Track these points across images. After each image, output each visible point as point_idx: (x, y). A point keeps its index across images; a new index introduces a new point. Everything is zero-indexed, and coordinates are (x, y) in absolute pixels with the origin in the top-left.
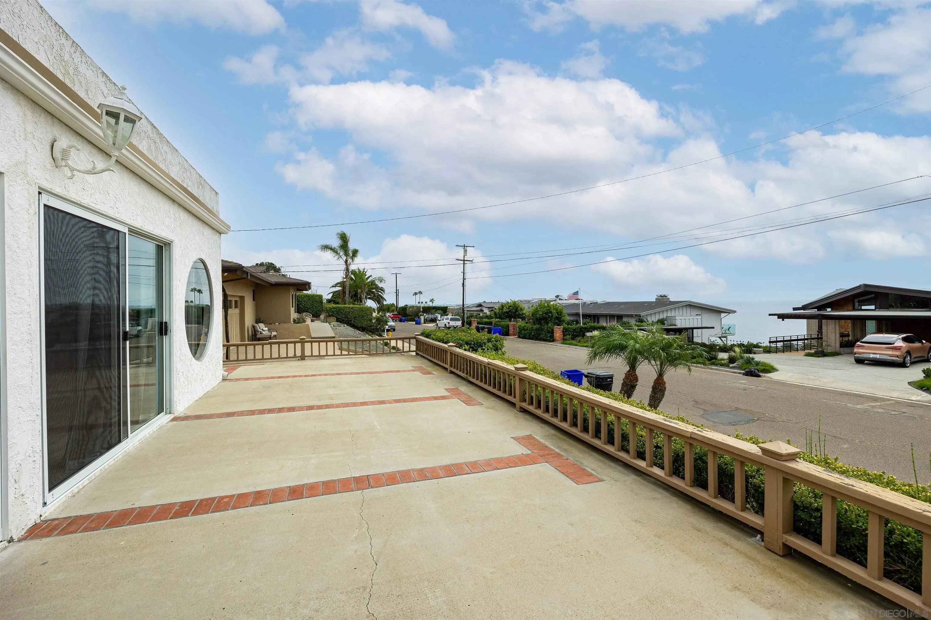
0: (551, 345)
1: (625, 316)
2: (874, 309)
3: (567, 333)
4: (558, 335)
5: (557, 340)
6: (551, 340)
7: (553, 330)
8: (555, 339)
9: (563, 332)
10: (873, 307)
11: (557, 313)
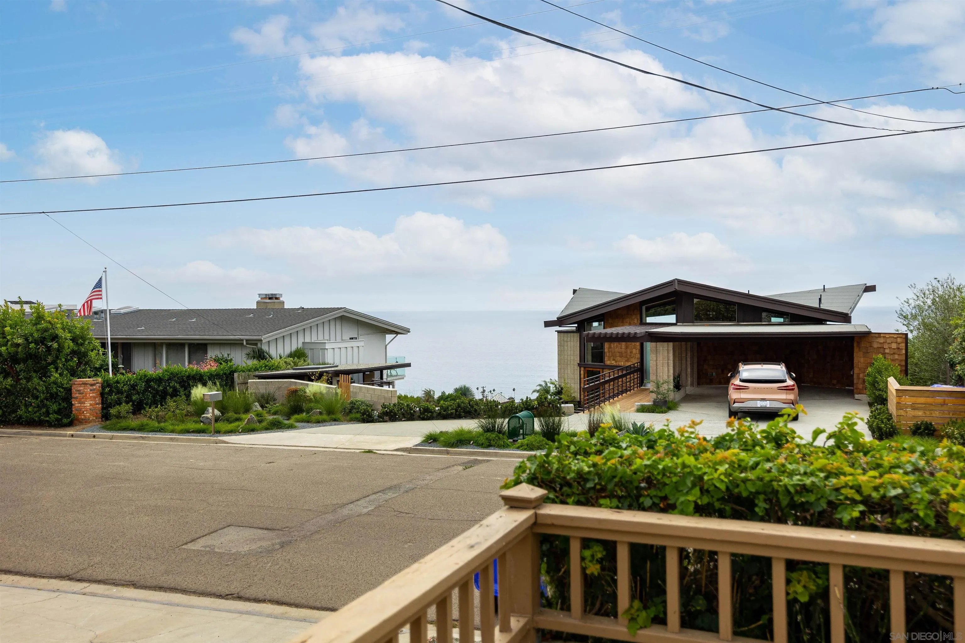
0: (72, 436)
1: (212, 344)
2: (675, 322)
3: (114, 397)
4: (87, 404)
5: (86, 421)
6: (65, 421)
7: (69, 391)
8: (77, 419)
9: (102, 394)
10: (672, 319)
11: (74, 340)
